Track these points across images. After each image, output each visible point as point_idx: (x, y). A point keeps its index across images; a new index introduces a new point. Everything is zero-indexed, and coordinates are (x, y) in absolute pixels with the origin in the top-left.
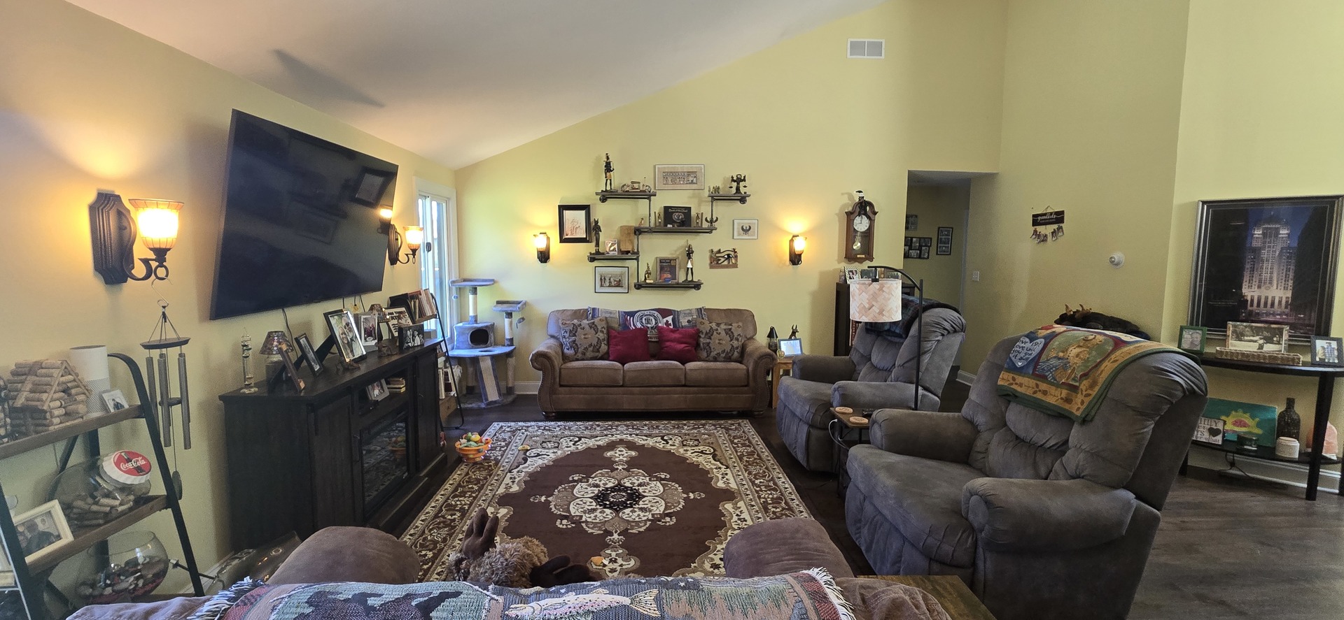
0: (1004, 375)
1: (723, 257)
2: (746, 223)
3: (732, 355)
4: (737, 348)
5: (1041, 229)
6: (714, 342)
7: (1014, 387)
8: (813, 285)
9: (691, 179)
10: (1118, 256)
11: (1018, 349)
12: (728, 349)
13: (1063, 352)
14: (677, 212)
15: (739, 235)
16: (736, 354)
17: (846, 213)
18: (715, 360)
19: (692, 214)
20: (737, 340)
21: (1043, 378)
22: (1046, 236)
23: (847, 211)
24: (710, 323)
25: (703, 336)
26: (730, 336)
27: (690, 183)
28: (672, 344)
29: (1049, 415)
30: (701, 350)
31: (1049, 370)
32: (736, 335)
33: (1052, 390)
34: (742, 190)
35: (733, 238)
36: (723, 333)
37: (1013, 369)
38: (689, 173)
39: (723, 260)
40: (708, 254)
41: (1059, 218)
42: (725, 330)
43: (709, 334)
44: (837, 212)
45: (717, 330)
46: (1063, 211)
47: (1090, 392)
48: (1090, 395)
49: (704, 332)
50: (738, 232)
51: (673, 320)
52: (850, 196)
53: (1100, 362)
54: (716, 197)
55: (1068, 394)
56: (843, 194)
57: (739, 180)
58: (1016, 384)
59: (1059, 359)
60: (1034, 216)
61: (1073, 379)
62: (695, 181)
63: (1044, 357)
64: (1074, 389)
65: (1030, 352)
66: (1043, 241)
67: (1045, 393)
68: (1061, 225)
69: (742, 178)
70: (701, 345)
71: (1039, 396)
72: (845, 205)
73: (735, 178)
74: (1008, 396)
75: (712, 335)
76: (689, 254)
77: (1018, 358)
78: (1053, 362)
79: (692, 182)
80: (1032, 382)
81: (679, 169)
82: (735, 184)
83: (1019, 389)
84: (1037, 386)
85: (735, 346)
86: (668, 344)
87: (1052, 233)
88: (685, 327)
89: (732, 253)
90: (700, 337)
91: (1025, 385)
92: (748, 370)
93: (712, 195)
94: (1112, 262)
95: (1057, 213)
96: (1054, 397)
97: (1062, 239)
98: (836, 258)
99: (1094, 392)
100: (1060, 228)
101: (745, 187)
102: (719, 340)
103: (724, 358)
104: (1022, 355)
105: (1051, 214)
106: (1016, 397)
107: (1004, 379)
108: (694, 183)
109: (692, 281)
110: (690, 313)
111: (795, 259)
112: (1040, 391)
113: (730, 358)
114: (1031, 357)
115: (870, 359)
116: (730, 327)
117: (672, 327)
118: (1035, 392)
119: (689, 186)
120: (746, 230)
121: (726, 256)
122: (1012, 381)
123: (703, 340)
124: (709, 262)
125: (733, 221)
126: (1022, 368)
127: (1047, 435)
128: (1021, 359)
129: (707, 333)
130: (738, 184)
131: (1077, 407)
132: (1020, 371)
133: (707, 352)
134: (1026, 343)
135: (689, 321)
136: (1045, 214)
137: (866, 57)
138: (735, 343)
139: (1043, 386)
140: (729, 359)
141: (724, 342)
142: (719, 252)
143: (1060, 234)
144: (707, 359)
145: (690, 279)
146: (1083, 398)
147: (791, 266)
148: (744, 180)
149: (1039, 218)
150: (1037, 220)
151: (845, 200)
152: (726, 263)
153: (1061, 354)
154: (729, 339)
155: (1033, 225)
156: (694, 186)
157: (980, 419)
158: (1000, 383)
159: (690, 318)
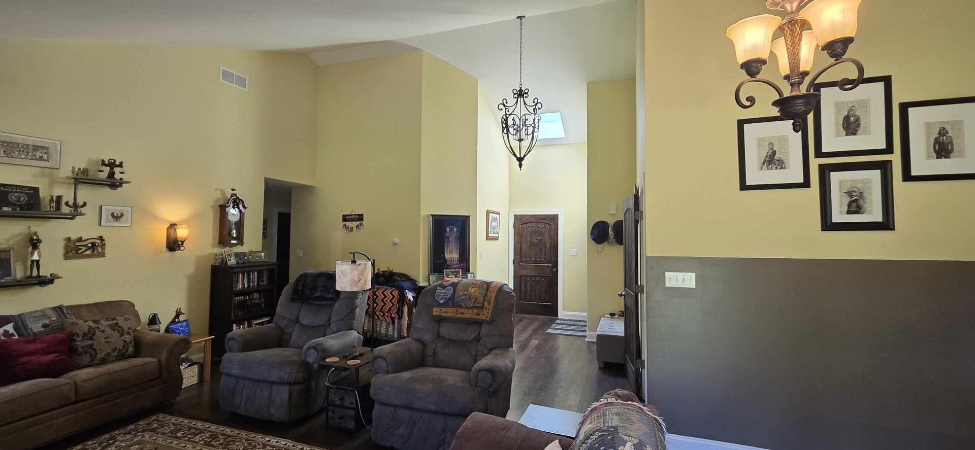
0: (435, 309)
1: (86, 246)
2: (117, 210)
3: (127, 351)
4: (130, 342)
5: (348, 223)
6: (99, 342)
7: (442, 314)
8: (191, 269)
9: (38, 154)
10: (396, 240)
11: (438, 294)
12: (120, 346)
13: (466, 291)
14: (16, 192)
15: (108, 221)
16: (131, 349)
17: (219, 205)
18: (104, 361)
19: (40, 196)
20: (128, 333)
21: (460, 306)
22: (352, 228)
23: (220, 204)
24: (86, 322)
25: (79, 339)
26: (118, 331)
27: (36, 159)
28: (32, 358)
29: (468, 324)
30: (81, 355)
31: (462, 301)
32: (126, 329)
33: (466, 311)
34: (117, 176)
35: (100, 225)
36: (109, 330)
37: (439, 305)
38: (36, 148)
39: (84, 248)
40: (62, 244)
41: (360, 218)
42: (110, 326)
43: (90, 335)
44: (212, 204)
45: (98, 328)
46: (363, 214)
47: (490, 307)
48: (490, 309)
49: (81, 333)
50: (107, 218)
51: (15, 328)
52: (223, 192)
53: (486, 293)
54: (81, 179)
55: (477, 311)
56: (216, 190)
57: (112, 165)
58: (443, 312)
59: (465, 295)
60: (343, 215)
61: (478, 303)
62: (45, 157)
63: (456, 295)
64: (482, 308)
65: (446, 294)
66: (350, 231)
67: (462, 313)
68: (361, 222)
69: (117, 163)
70: (80, 349)
71: (459, 316)
72: (218, 200)
73: (107, 163)
74: (440, 320)
75: (94, 335)
76: (34, 243)
77: (440, 298)
78: (463, 297)
79: (41, 158)
80: (454, 310)
81: (20, 139)
82: (107, 170)
83: (446, 315)
84: (457, 311)
85: (128, 341)
86: (25, 359)
87: (357, 227)
88: (40, 333)
89: (99, 242)
90: (75, 340)
91: (450, 312)
92: (160, 362)
93: (77, 177)
94: (394, 244)
95: (358, 215)
96: (468, 314)
97: (363, 230)
98: (211, 243)
99: (491, 307)
100: (361, 224)
101: (122, 173)
102: (105, 338)
103: (117, 356)
104: (442, 296)
105: (355, 215)
106: (446, 319)
107: (436, 311)
108: (45, 160)
109: (38, 276)
110: (43, 314)
111: (174, 245)
112: (459, 313)
113: (124, 354)
114: (448, 297)
115: (297, 321)
116: (115, 322)
117: (17, 337)
118: (456, 314)
119: (34, 163)
120: (116, 217)
121: (90, 245)
122: (440, 312)
123: (80, 343)
124: (62, 251)
125: (101, 207)
126: (443, 303)
127: (471, 334)
128: (442, 299)
129: (85, 334)
130: (112, 168)
131: (486, 315)
132: (443, 305)
133: (91, 355)
134: (441, 290)
135: (44, 326)
136: (351, 215)
137: (234, 85)
138: (128, 338)
139: (460, 310)
140: (122, 357)
141: (113, 339)
142: (80, 239)
143: (362, 227)
144: (91, 364)
145: (35, 273)
146: (487, 311)
147: (168, 253)
148: (121, 165)
149: (347, 217)
150: (345, 218)
151: (218, 195)
152: (88, 252)
153: (466, 293)
154: (120, 335)
155: (343, 221)
156: (43, 164)
157: (427, 337)
158: (434, 313)
159: (47, 322)
